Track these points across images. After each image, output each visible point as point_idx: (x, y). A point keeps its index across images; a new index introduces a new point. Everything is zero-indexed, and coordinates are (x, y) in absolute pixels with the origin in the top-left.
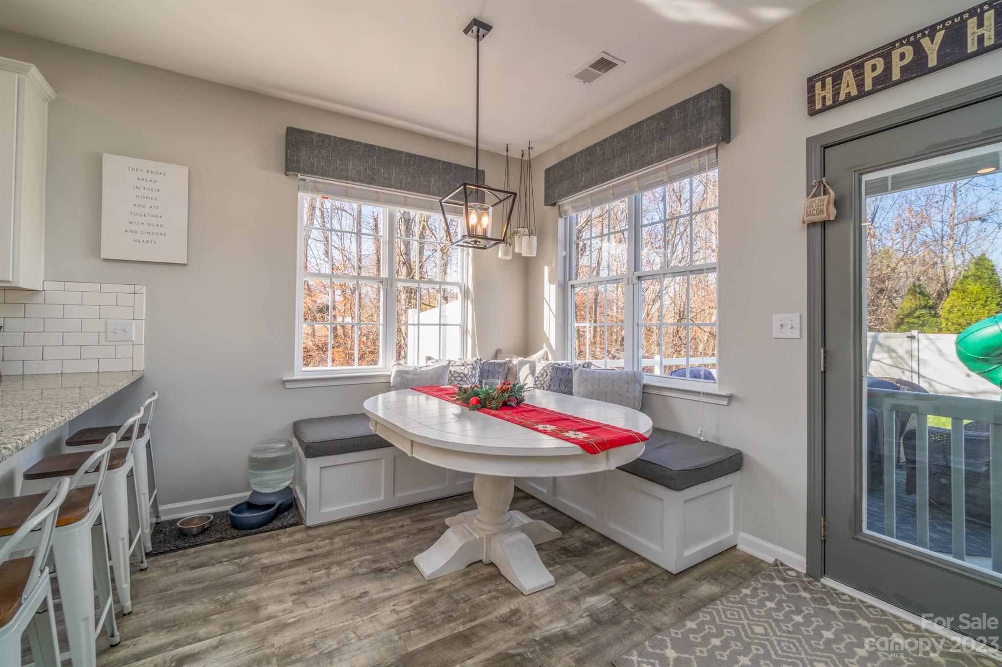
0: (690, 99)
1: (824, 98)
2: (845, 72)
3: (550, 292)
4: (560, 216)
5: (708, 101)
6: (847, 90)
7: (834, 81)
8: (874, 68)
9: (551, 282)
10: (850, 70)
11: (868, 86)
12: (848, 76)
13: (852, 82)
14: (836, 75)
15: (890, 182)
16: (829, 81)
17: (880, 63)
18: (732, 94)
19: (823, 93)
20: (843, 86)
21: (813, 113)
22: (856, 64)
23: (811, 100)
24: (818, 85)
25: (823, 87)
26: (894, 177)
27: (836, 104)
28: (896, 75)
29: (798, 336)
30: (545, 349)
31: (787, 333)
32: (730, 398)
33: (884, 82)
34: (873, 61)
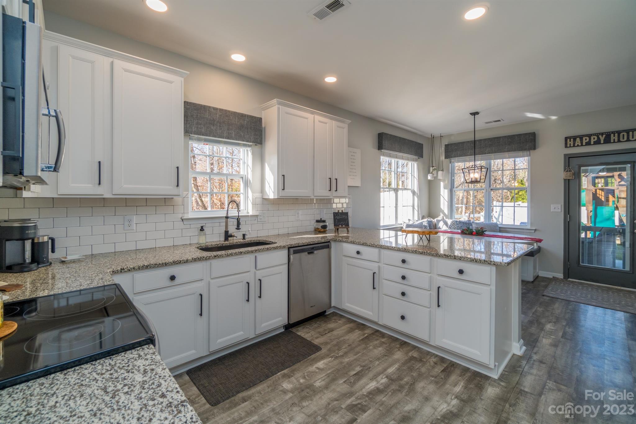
0: (522, 134)
1: (570, 144)
2: (577, 139)
3: (444, 193)
4: (450, 163)
5: (530, 137)
6: (578, 144)
7: (573, 140)
8: (586, 139)
9: (445, 188)
10: (579, 138)
11: (584, 144)
12: (578, 140)
13: (579, 142)
14: (575, 138)
15: (589, 170)
16: (572, 140)
17: (588, 138)
18: (536, 135)
19: (570, 143)
20: (576, 142)
21: (566, 147)
22: (581, 137)
23: (566, 144)
24: (568, 140)
25: (570, 141)
26: (590, 169)
27: (574, 146)
28: (592, 143)
29: (560, 211)
30: (442, 215)
31: (556, 210)
32: (535, 230)
33: (588, 144)
34: (586, 138)
